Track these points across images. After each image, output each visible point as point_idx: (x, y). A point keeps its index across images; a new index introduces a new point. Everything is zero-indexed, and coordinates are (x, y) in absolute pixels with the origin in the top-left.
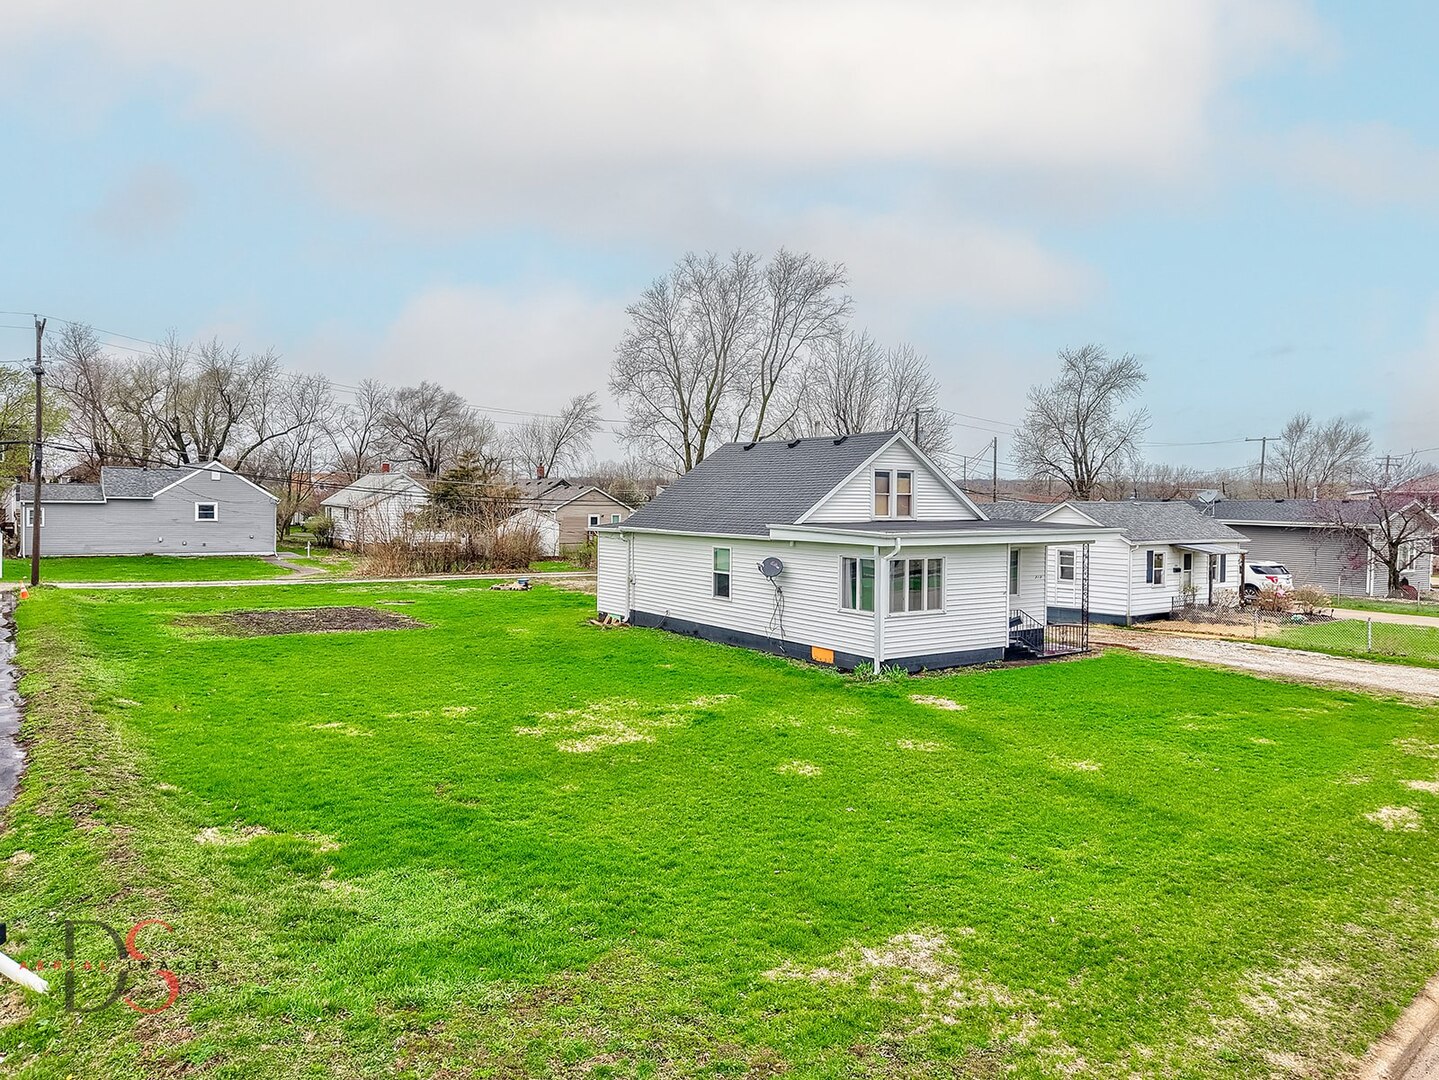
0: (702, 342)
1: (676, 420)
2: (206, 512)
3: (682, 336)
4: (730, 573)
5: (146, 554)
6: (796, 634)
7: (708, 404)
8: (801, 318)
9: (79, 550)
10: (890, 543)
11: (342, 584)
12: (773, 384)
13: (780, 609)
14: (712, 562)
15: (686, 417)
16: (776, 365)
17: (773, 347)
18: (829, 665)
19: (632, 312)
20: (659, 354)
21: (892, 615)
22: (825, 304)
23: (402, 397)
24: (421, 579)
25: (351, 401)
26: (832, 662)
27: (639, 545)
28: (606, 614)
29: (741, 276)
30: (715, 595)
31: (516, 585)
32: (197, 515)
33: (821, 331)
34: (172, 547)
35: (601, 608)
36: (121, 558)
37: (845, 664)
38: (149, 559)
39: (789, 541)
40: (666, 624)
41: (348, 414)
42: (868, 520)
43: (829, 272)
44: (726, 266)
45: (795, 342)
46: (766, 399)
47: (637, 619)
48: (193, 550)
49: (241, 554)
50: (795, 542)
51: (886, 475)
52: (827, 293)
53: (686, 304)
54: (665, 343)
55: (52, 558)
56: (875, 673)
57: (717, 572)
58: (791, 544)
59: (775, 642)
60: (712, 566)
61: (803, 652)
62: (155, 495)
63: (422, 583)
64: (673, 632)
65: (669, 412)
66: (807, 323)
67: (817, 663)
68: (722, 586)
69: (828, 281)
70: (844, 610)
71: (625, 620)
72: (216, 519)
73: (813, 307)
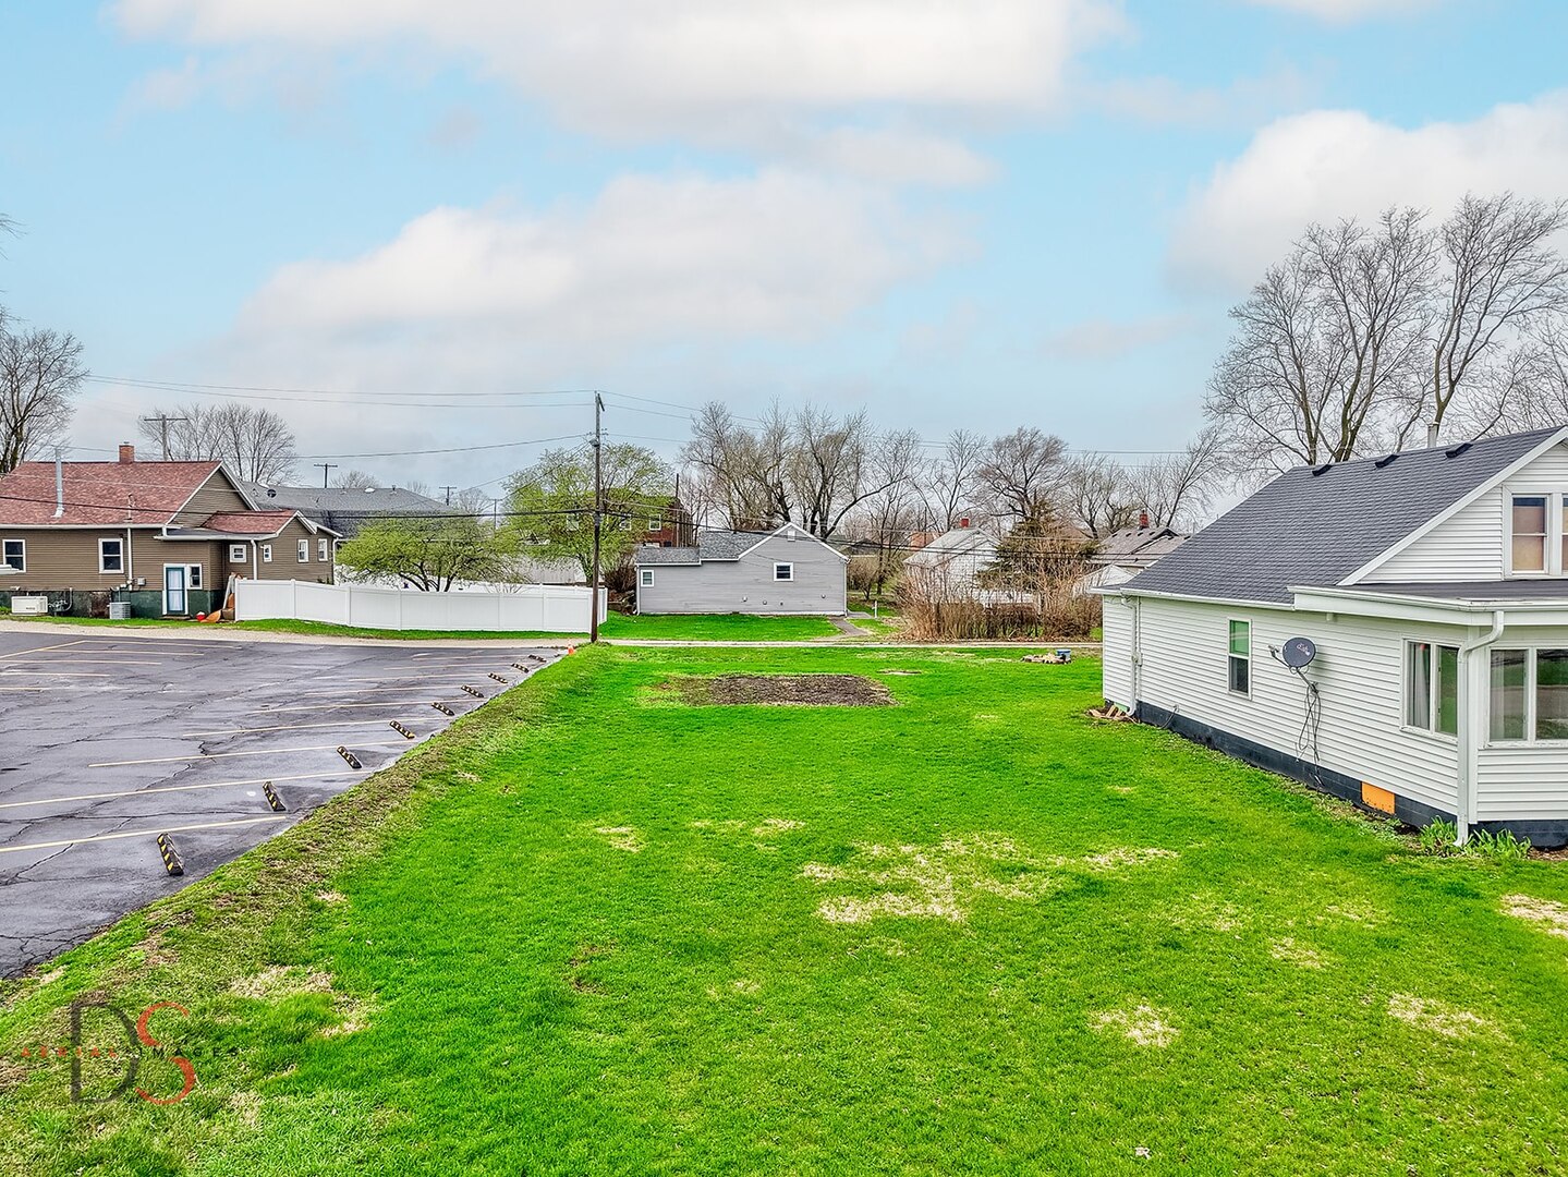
0: (1335, 340)
1: (1297, 445)
2: (783, 572)
3: (1308, 335)
4: (1249, 658)
5: (734, 613)
6: (1336, 759)
7: (1345, 422)
8: (1499, 286)
9: (679, 608)
10: (1484, 621)
11: (865, 649)
12: (1453, 384)
13: (1314, 719)
14: (1227, 641)
15: (1313, 441)
16: (1458, 358)
17: (1454, 334)
18: (1387, 815)
19: (1238, 314)
20: (1276, 364)
21: (1496, 744)
22: (1542, 260)
23: (999, 446)
24: (950, 646)
25: (942, 455)
26: (1392, 811)
27: (1148, 613)
28: (1112, 703)
29: (1398, 242)
30: (1232, 688)
31: (1051, 658)
32: (775, 575)
33: (1537, 302)
34: (754, 607)
35: (1107, 694)
36: (713, 617)
37: (1410, 818)
38: (735, 618)
39: (1326, 613)
40: (1177, 725)
41: (939, 468)
42: (1499, 577)
43: (1546, 213)
44: (1372, 233)
45: (1489, 322)
46: (1442, 407)
47: (1145, 714)
48: (772, 609)
49: (814, 613)
50: (1335, 615)
51: (1539, 502)
52: (1542, 245)
53: (1314, 293)
54: (1285, 349)
55: (658, 615)
56: (1458, 844)
57: (1232, 655)
58: (1329, 618)
59: (1310, 767)
60: (1227, 647)
61: (1348, 790)
62: (740, 556)
63: (950, 650)
64: (1184, 736)
65: (1289, 437)
66: (1512, 292)
67: (1367, 810)
68: (1240, 677)
69: (1545, 228)
70: (1409, 728)
71: (1131, 713)
72: (791, 579)
73: (1522, 268)
